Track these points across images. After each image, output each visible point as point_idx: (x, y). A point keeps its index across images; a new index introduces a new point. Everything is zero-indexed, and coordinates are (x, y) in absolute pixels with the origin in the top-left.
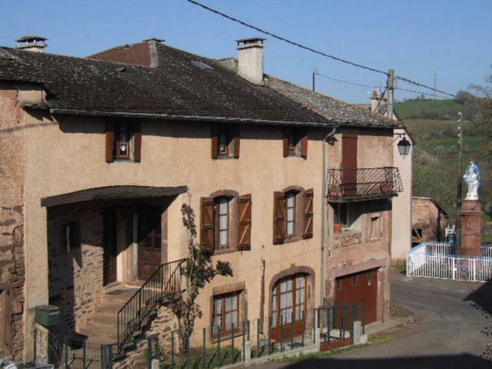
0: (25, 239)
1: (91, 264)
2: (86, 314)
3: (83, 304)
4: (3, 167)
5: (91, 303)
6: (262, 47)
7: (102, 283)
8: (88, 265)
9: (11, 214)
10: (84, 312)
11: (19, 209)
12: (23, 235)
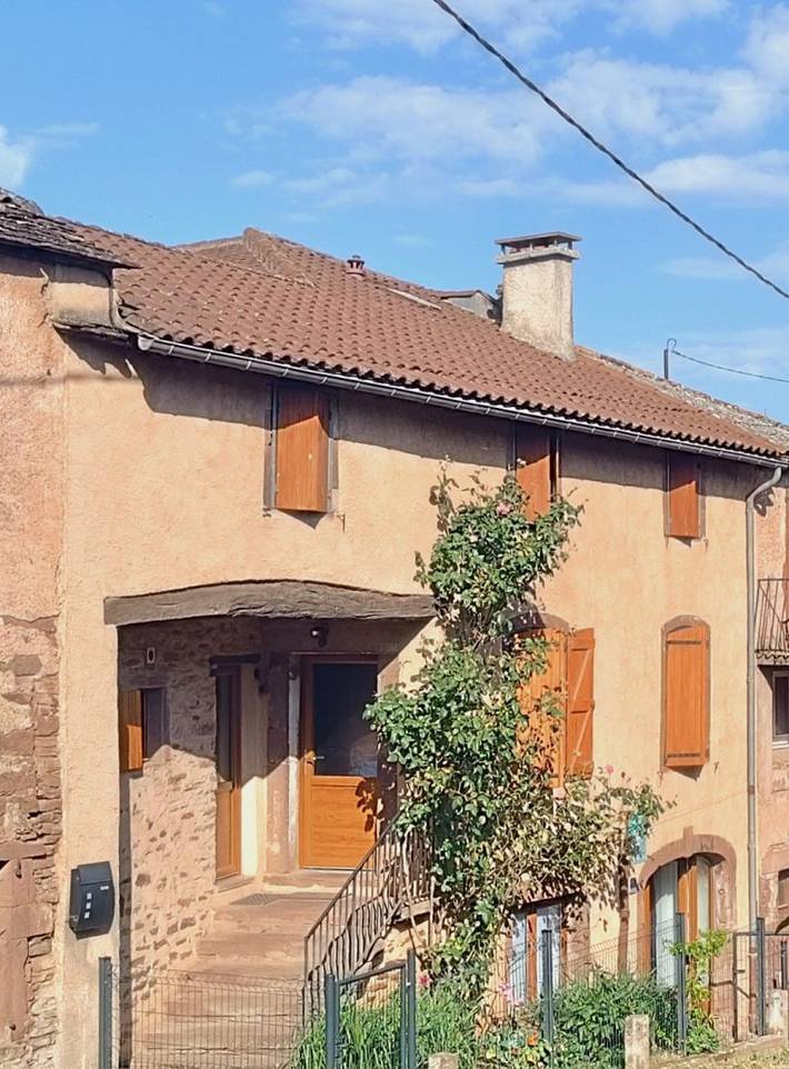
0: (61, 715)
1: (191, 815)
2: (177, 961)
3: (172, 930)
4: (9, 499)
5: (188, 929)
6: (569, 259)
7: (212, 873)
8: (184, 817)
9: (27, 640)
10: (173, 956)
11: (47, 625)
12: (55, 704)
